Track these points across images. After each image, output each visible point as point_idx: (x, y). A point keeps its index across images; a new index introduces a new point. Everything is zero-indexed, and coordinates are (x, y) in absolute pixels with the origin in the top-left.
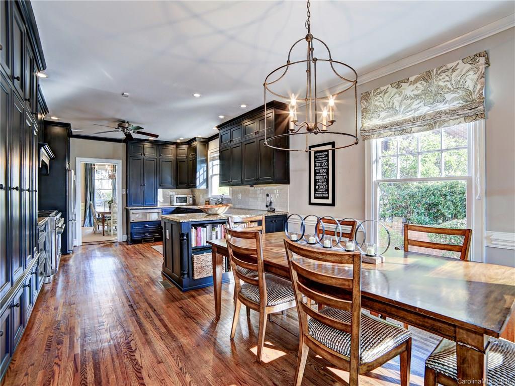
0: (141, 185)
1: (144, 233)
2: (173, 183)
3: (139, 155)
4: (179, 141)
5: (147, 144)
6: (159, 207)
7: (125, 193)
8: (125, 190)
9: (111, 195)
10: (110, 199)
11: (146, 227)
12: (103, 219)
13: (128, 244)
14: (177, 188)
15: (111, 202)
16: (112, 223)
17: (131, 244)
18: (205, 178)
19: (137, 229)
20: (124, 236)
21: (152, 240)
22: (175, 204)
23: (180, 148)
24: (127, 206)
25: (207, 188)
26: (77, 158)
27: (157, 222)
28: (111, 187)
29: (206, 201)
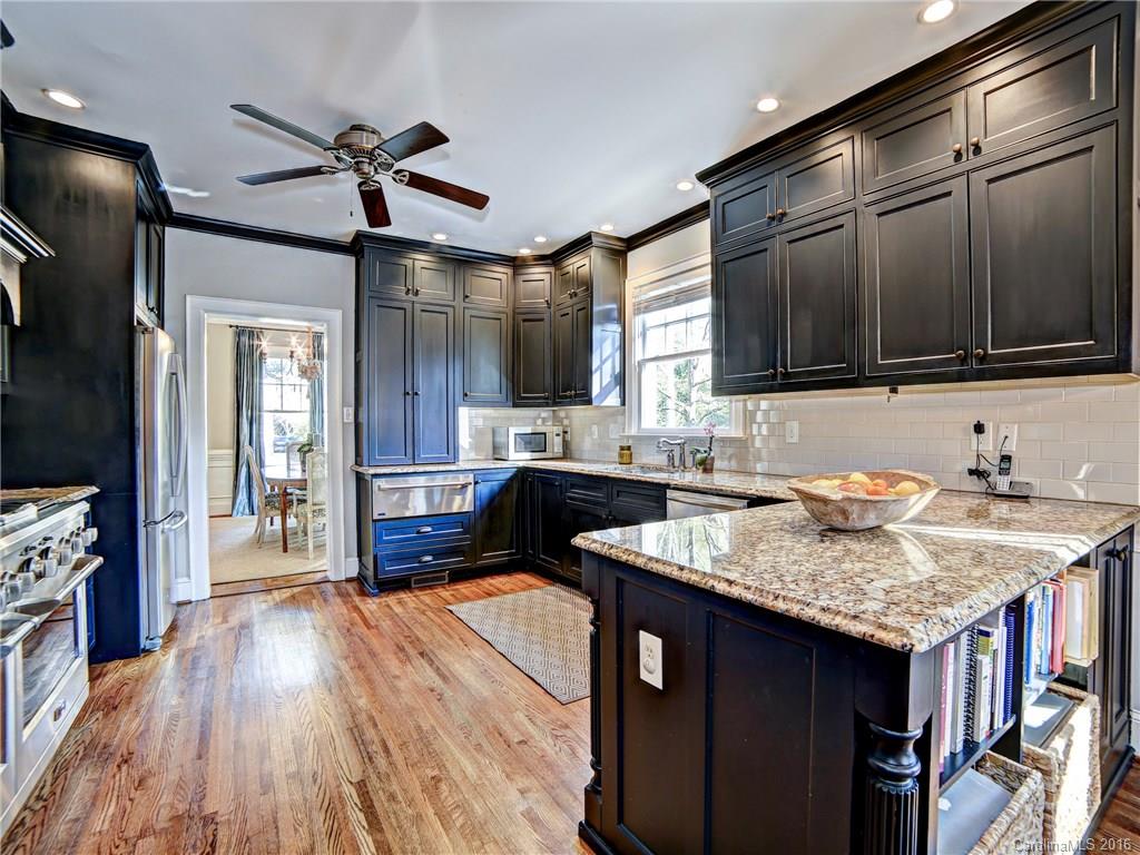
0: (406, 394)
1: (417, 557)
2: (504, 390)
3: (399, 291)
4: (525, 252)
5: (421, 260)
6: (462, 465)
7: (351, 419)
8: (351, 411)
9: (308, 428)
10: (304, 439)
11: (426, 536)
12: (284, 499)
13: (363, 593)
14: (515, 405)
15: (306, 449)
16: (310, 515)
17: (374, 595)
18: (617, 370)
19: (391, 542)
20: (350, 560)
21: (443, 578)
22: (513, 455)
23: (526, 278)
24: (358, 462)
25: (623, 404)
26: (188, 298)
27: (458, 518)
28: (307, 405)
29: (622, 448)
